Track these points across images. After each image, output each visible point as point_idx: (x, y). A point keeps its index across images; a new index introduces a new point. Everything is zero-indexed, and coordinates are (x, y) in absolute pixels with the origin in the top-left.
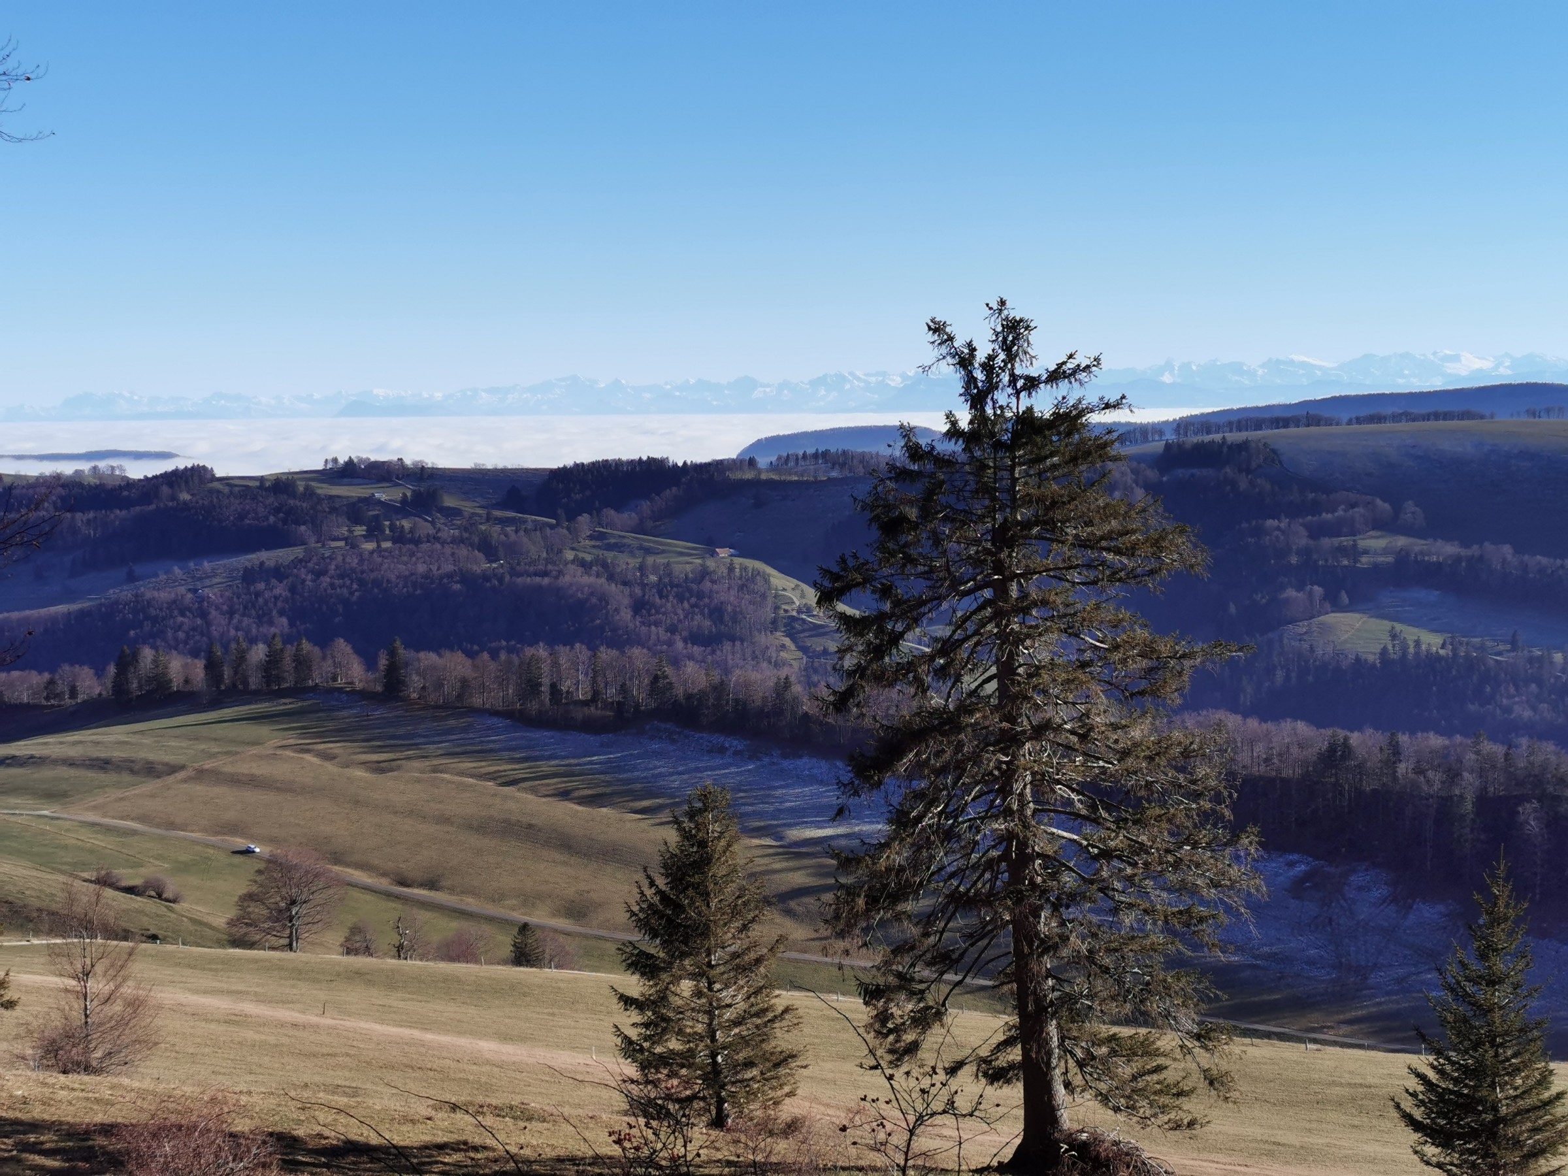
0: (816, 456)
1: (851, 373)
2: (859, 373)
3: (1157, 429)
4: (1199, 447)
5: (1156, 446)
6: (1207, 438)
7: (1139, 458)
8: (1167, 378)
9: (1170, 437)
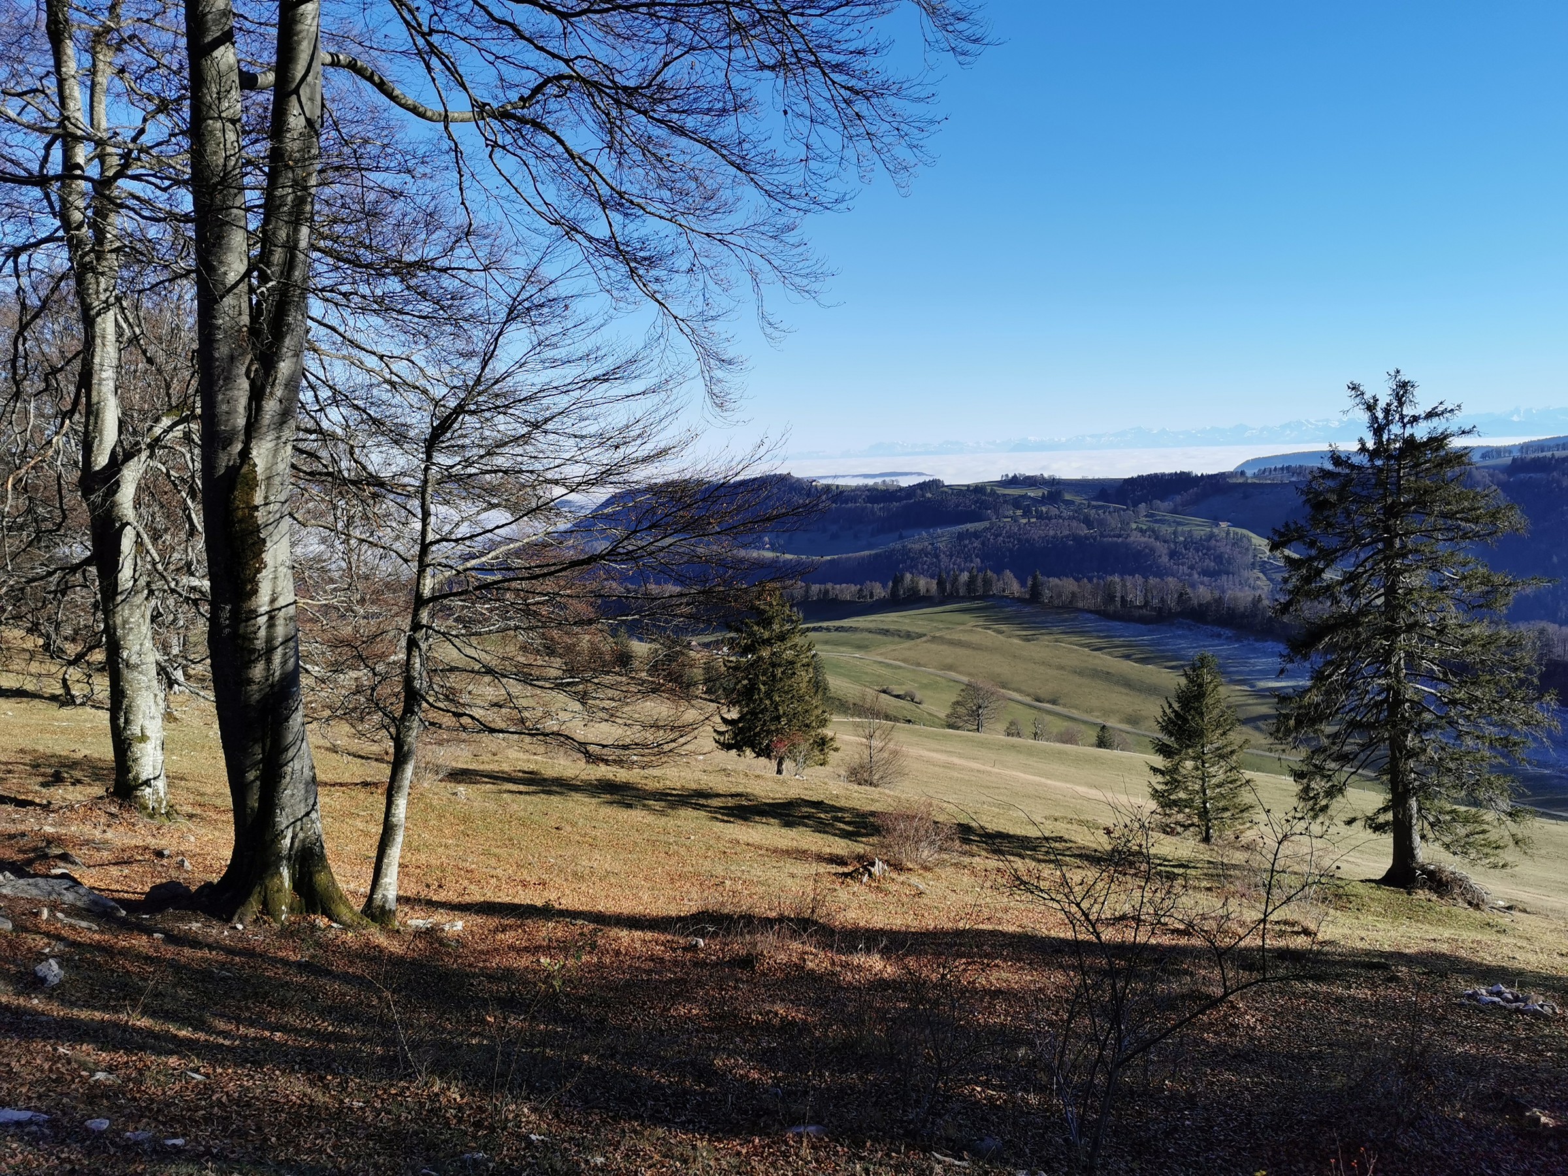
0: (1282, 469)
1: (1307, 421)
2: (1312, 421)
3: (1508, 450)
4: (1535, 460)
5: (1508, 460)
6: (1541, 455)
7: (1495, 468)
8: (1515, 418)
9: (1517, 454)
